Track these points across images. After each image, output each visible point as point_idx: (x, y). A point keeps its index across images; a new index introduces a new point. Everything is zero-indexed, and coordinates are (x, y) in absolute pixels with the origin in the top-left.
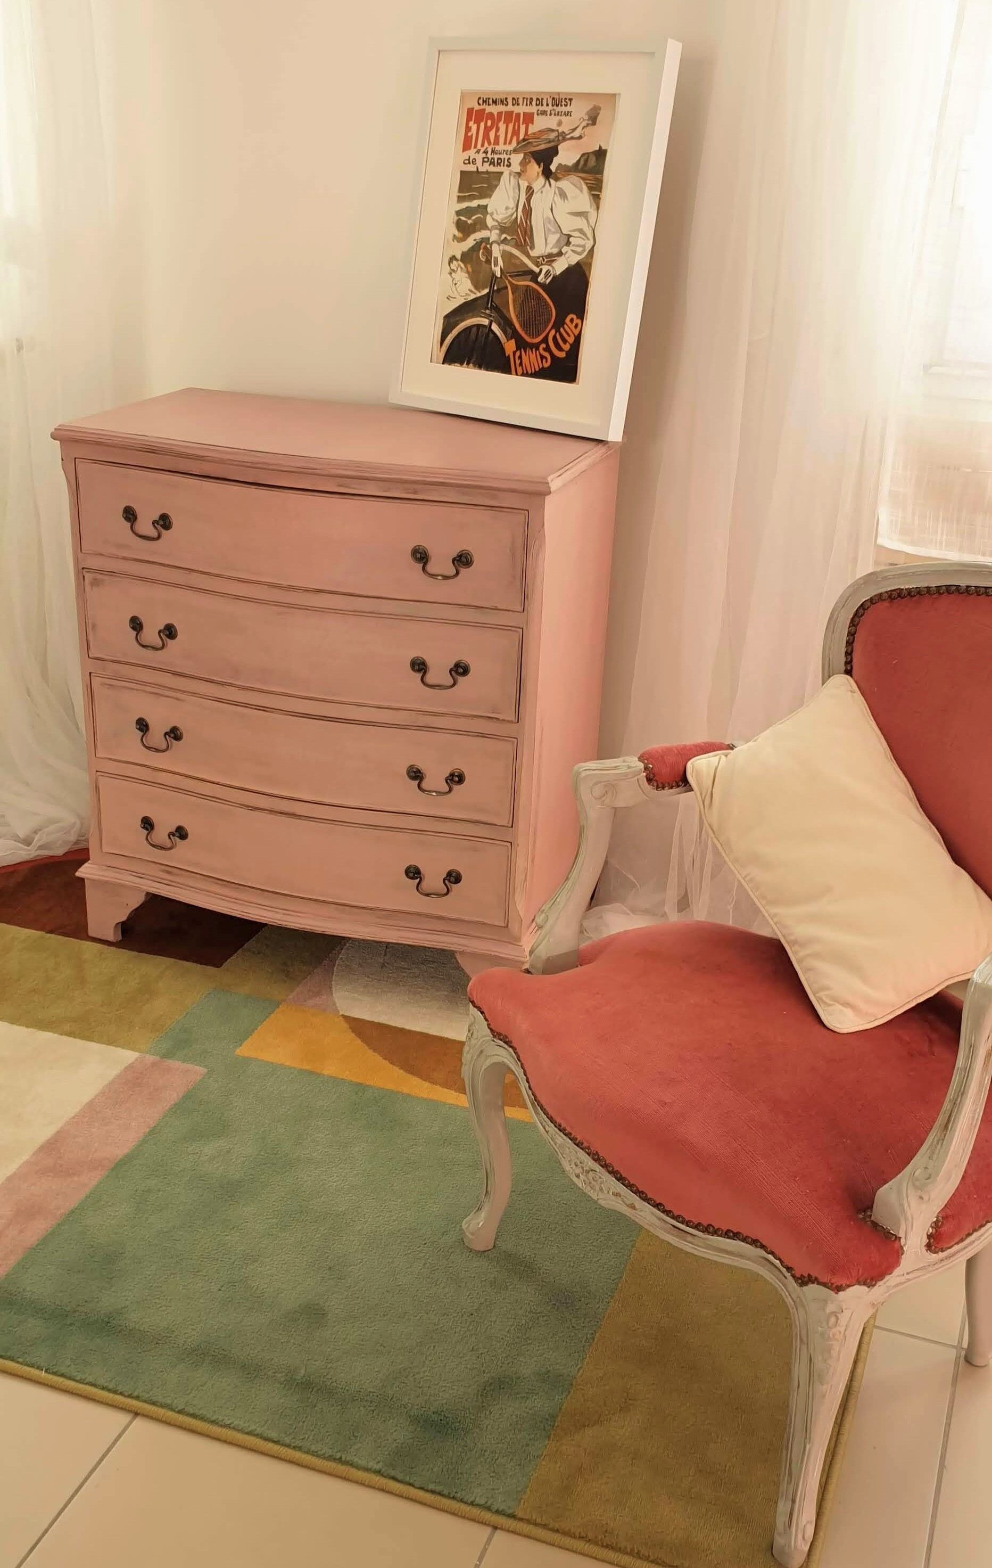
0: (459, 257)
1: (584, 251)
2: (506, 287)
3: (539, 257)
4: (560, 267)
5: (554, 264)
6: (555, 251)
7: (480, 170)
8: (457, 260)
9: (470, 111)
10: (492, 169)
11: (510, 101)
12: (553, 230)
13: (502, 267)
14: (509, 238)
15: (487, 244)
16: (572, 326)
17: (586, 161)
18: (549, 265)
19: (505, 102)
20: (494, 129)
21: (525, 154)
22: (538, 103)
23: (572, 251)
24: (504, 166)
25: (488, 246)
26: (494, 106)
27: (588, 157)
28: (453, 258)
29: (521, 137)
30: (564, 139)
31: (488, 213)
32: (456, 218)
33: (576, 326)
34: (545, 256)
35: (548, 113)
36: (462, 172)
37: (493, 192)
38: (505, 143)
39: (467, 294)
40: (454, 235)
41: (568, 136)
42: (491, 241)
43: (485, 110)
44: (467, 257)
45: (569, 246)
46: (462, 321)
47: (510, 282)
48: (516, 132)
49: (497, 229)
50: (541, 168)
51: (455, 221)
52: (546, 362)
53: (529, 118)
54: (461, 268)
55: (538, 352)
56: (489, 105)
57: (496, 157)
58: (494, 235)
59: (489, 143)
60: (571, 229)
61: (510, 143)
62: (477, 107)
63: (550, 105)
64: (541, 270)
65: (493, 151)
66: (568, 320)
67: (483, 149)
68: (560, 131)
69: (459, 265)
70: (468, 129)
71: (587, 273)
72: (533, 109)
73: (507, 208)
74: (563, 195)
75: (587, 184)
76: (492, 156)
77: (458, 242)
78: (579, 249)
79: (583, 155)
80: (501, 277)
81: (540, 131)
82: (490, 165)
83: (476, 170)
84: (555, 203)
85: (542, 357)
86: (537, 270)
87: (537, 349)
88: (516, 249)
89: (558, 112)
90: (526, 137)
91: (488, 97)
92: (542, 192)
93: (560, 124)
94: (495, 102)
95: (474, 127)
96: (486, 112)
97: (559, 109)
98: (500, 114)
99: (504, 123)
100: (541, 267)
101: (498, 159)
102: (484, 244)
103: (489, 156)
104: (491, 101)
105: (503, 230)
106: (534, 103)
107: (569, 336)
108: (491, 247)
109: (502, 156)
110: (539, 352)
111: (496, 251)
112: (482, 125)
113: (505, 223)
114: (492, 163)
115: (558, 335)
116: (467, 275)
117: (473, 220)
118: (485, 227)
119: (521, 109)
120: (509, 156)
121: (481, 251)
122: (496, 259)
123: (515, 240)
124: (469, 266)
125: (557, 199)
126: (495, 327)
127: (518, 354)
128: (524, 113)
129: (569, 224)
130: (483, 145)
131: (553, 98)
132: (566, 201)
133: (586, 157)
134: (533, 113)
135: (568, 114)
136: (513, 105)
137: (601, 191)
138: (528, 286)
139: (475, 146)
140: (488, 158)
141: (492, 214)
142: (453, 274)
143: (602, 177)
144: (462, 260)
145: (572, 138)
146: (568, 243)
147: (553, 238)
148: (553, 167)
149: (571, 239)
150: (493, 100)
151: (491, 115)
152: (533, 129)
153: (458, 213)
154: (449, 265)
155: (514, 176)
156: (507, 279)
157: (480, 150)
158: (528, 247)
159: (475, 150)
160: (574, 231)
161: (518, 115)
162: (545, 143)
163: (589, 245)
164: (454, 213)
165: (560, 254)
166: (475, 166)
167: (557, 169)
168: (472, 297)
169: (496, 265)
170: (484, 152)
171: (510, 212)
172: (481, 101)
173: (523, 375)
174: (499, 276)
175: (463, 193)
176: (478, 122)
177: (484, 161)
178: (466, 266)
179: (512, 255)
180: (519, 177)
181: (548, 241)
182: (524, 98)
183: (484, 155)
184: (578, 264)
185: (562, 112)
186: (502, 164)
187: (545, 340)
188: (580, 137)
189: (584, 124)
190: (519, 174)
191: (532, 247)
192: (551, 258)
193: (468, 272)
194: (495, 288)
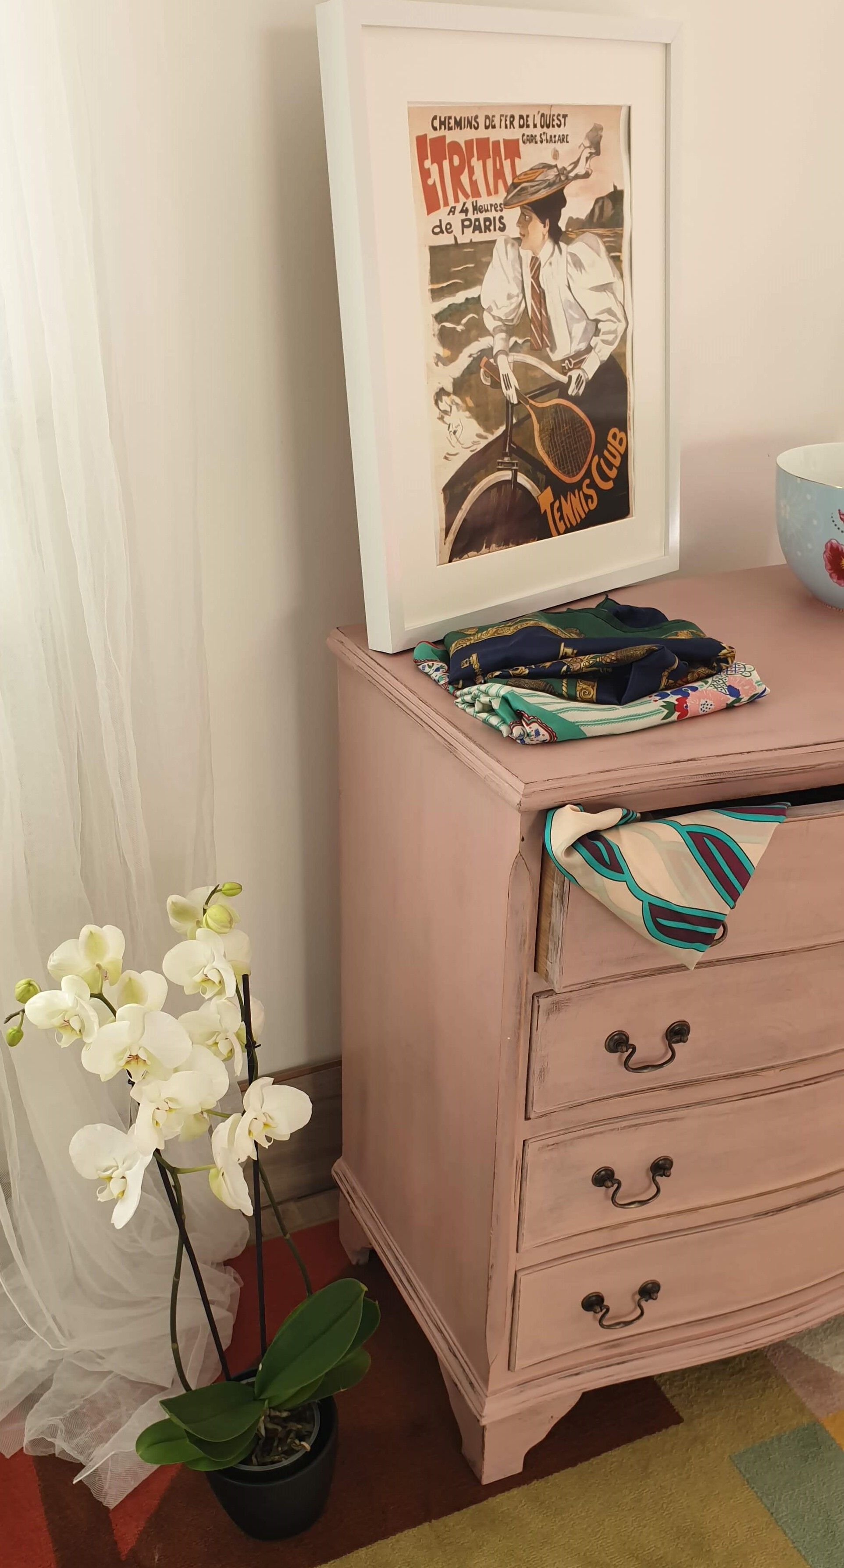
0: (449, 388)
1: (616, 337)
2: (529, 416)
3: (563, 361)
4: (591, 367)
5: (584, 366)
6: (583, 346)
7: (459, 242)
8: (448, 394)
9: (421, 141)
10: (478, 237)
11: (481, 120)
12: (576, 316)
13: (518, 387)
14: (520, 341)
15: (489, 358)
16: (616, 443)
17: (602, 209)
18: (579, 368)
19: (474, 123)
20: (466, 170)
21: (522, 207)
22: (522, 123)
23: (603, 341)
24: (495, 230)
25: (492, 361)
26: (458, 130)
27: (603, 202)
28: (441, 393)
29: (509, 182)
30: (568, 180)
31: (484, 309)
32: (437, 327)
33: (621, 443)
34: (572, 357)
35: (538, 139)
36: (433, 250)
37: (483, 274)
38: (489, 194)
39: (475, 443)
40: (438, 356)
41: (572, 174)
42: (494, 353)
43: (444, 137)
44: (461, 386)
45: (598, 336)
46: (474, 485)
47: (531, 406)
48: (499, 174)
49: (502, 331)
50: (547, 228)
51: (437, 332)
52: (592, 502)
53: (513, 149)
54: (457, 404)
55: (581, 493)
56: (450, 129)
57: (482, 216)
58: (498, 342)
59: (467, 196)
60: (598, 312)
61: (496, 192)
62: (432, 135)
63: (538, 125)
64: (570, 377)
65: (475, 208)
66: (610, 438)
67: (459, 207)
68: (560, 167)
69: (453, 401)
70: (425, 174)
71: (622, 367)
72: (515, 134)
73: (510, 297)
74: (578, 264)
75: (604, 242)
76: (476, 216)
77: (444, 365)
78: (610, 337)
79: (597, 201)
80: (519, 402)
81: (531, 169)
82: (473, 232)
83: (453, 242)
84: (571, 277)
85: (587, 497)
86: (564, 379)
87: (580, 489)
88: (531, 355)
89: (551, 137)
90: (516, 181)
91: (448, 115)
92: (550, 264)
93: (556, 155)
94: (458, 124)
95: (434, 169)
96: (448, 141)
97: (551, 131)
98: (469, 143)
99: (478, 159)
100: (569, 374)
101: (486, 219)
102: (485, 359)
103: (470, 215)
104: (452, 122)
105: (510, 330)
106: (516, 123)
107: (614, 457)
108: (496, 361)
109: (491, 215)
110: (583, 493)
111: (504, 366)
112: (446, 164)
113: (513, 320)
114: (477, 228)
115: (602, 461)
116: (467, 414)
117: (465, 325)
118: (483, 331)
119: (499, 135)
120: (499, 214)
121: (482, 371)
122: (506, 377)
123: (529, 344)
124: (468, 399)
125: (572, 270)
126: (522, 479)
127: (557, 505)
128: (504, 139)
129: (595, 305)
130: (457, 200)
131: (543, 115)
132: (583, 271)
133: (600, 203)
134: (518, 140)
135: (563, 139)
136: (487, 127)
137: (620, 251)
138: (557, 405)
139: (446, 204)
140: (470, 220)
141: (490, 310)
142: (446, 418)
143: (622, 230)
144: (455, 393)
145: (577, 177)
146: (597, 332)
147: (579, 328)
148: (562, 224)
149: (600, 325)
150: (455, 118)
151: (455, 146)
152: (524, 165)
153: (439, 317)
154: (436, 403)
155: (513, 245)
156: (527, 402)
157: (455, 208)
158: (548, 349)
159: (448, 209)
160: (602, 312)
161: (496, 144)
162: (544, 188)
163: (621, 327)
164: (431, 320)
165: (589, 349)
166: (452, 235)
167: (568, 225)
168: (483, 443)
169: (508, 386)
170: (462, 211)
171: (515, 301)
172: (437, 123)
173: (567, 531)
174: (516, 402)
175: (438, 283)
176: (438, 159)
177: (464, 226)
178: (464, 401)
179: (528, 367)
180: (520, 245)
181: (573, 335)
182: (502, 116)
183: (463, 216)
184: (611, 357)
185: (555, 136)
186: (492, 228)
187: (588, 474)
188: (587, 175)
189: (586, 153)
190: (519, 240)
191: (553, 348)
192: (578, 359)
193: (469, 409)
194: (515, 421)
